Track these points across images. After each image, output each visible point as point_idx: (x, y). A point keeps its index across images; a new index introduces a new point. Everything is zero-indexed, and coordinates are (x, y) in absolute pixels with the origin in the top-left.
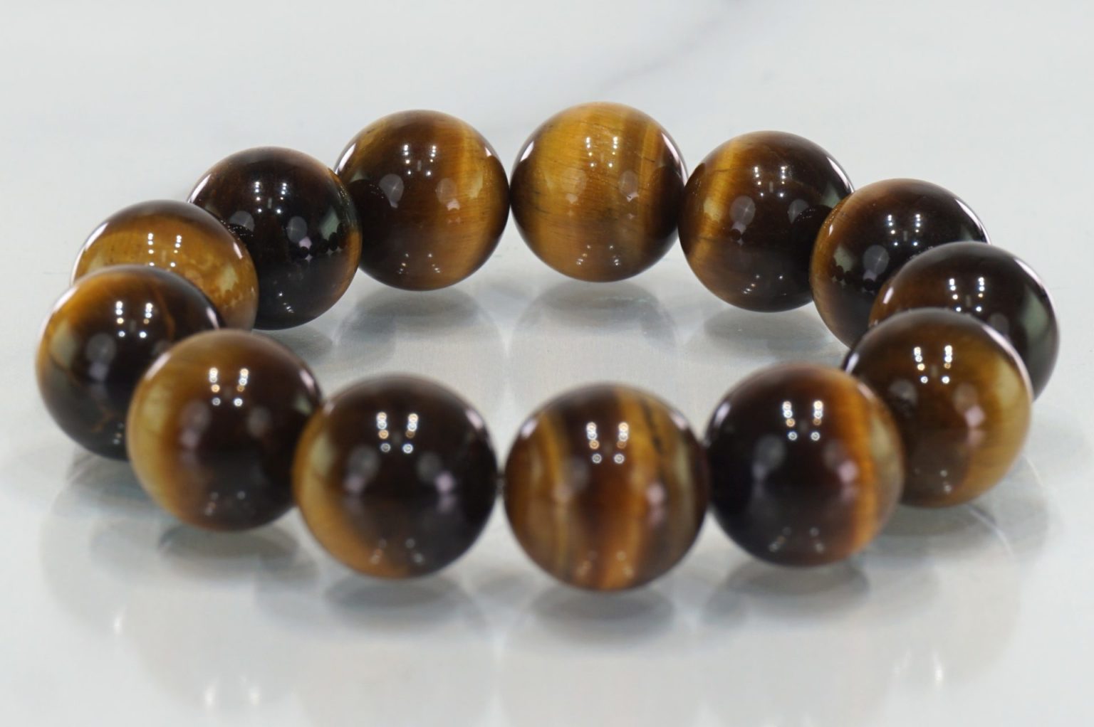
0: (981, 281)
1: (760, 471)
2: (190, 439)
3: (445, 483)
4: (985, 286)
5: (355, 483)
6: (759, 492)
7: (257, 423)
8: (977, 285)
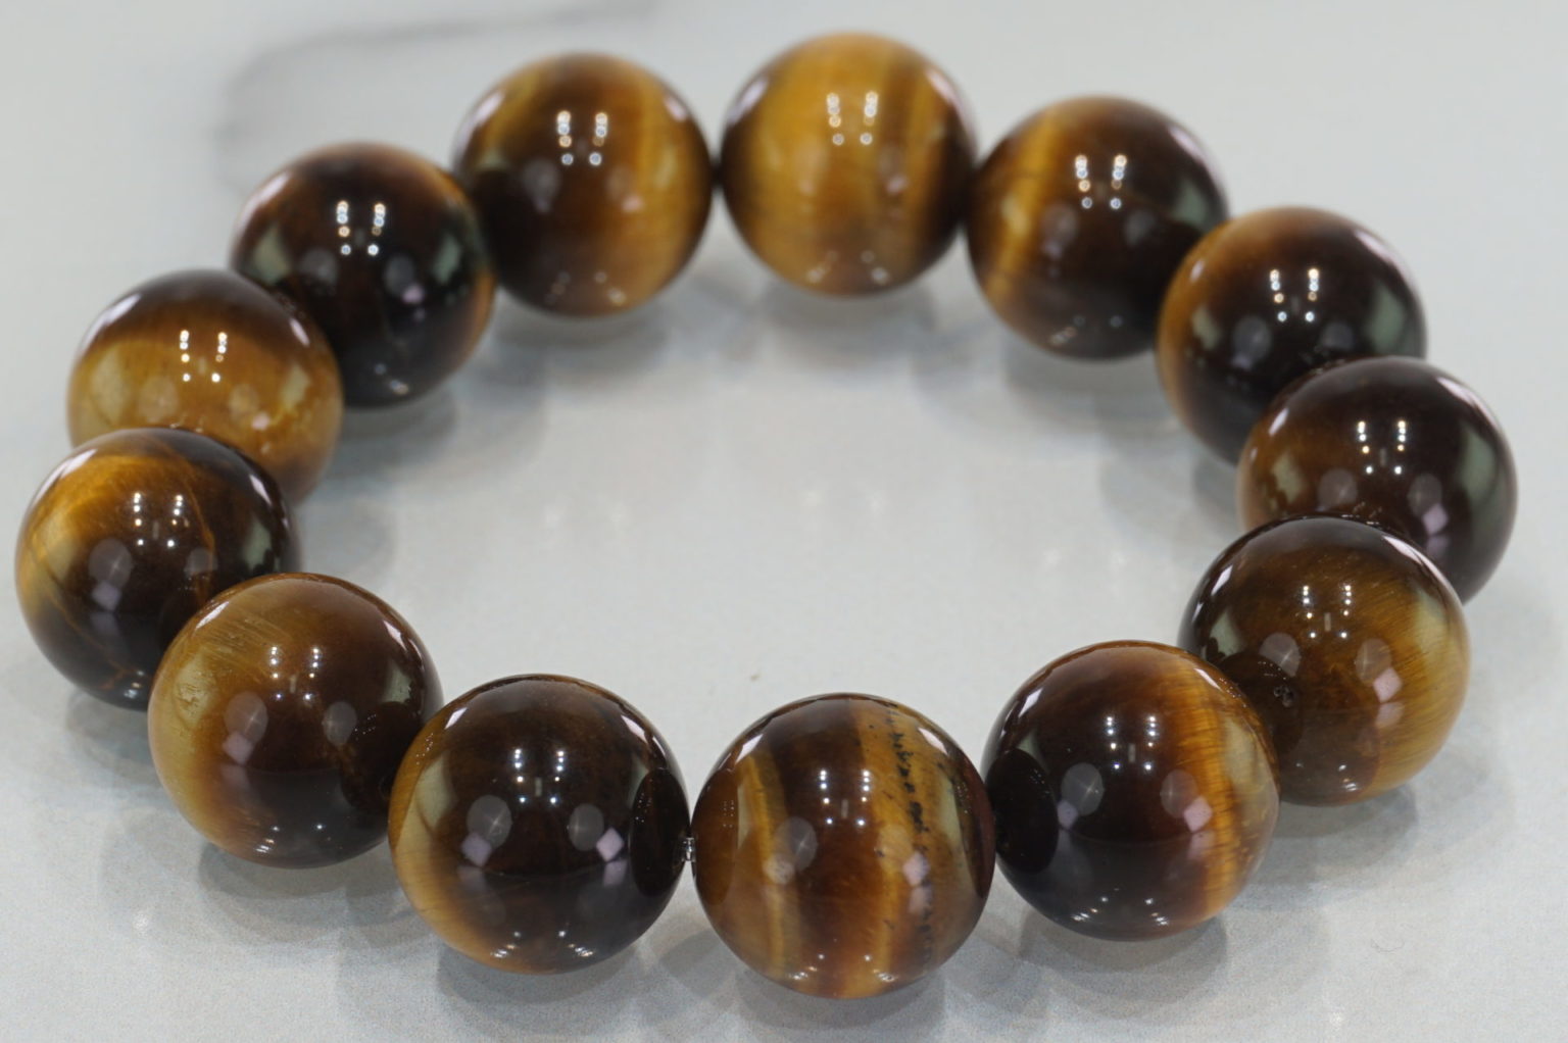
0: (1402, 426)
1: (1066, 814)
2: (239, 748)
3: (609, 845)
4: (1407, 435)
5: (478, 849)
6: (1063, 840)
7: (336, 725)
8: (1396, 433)
